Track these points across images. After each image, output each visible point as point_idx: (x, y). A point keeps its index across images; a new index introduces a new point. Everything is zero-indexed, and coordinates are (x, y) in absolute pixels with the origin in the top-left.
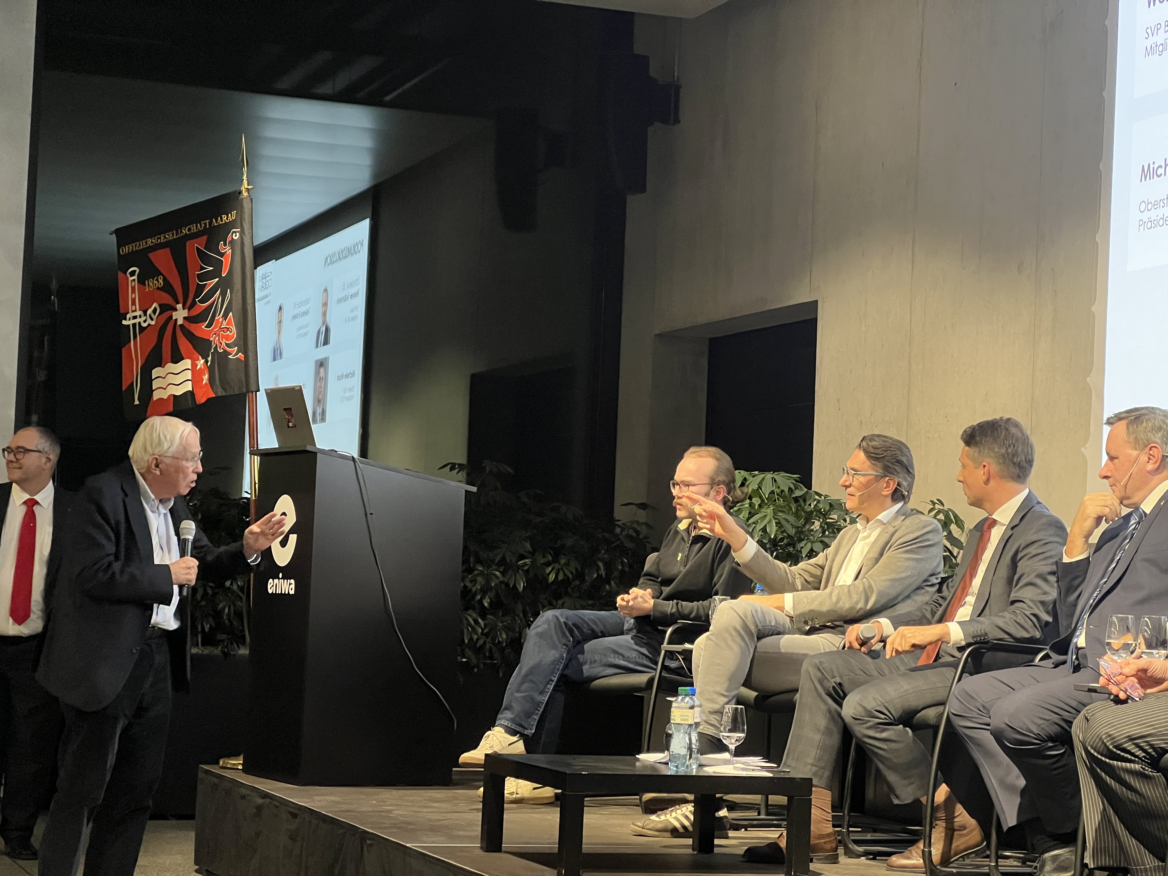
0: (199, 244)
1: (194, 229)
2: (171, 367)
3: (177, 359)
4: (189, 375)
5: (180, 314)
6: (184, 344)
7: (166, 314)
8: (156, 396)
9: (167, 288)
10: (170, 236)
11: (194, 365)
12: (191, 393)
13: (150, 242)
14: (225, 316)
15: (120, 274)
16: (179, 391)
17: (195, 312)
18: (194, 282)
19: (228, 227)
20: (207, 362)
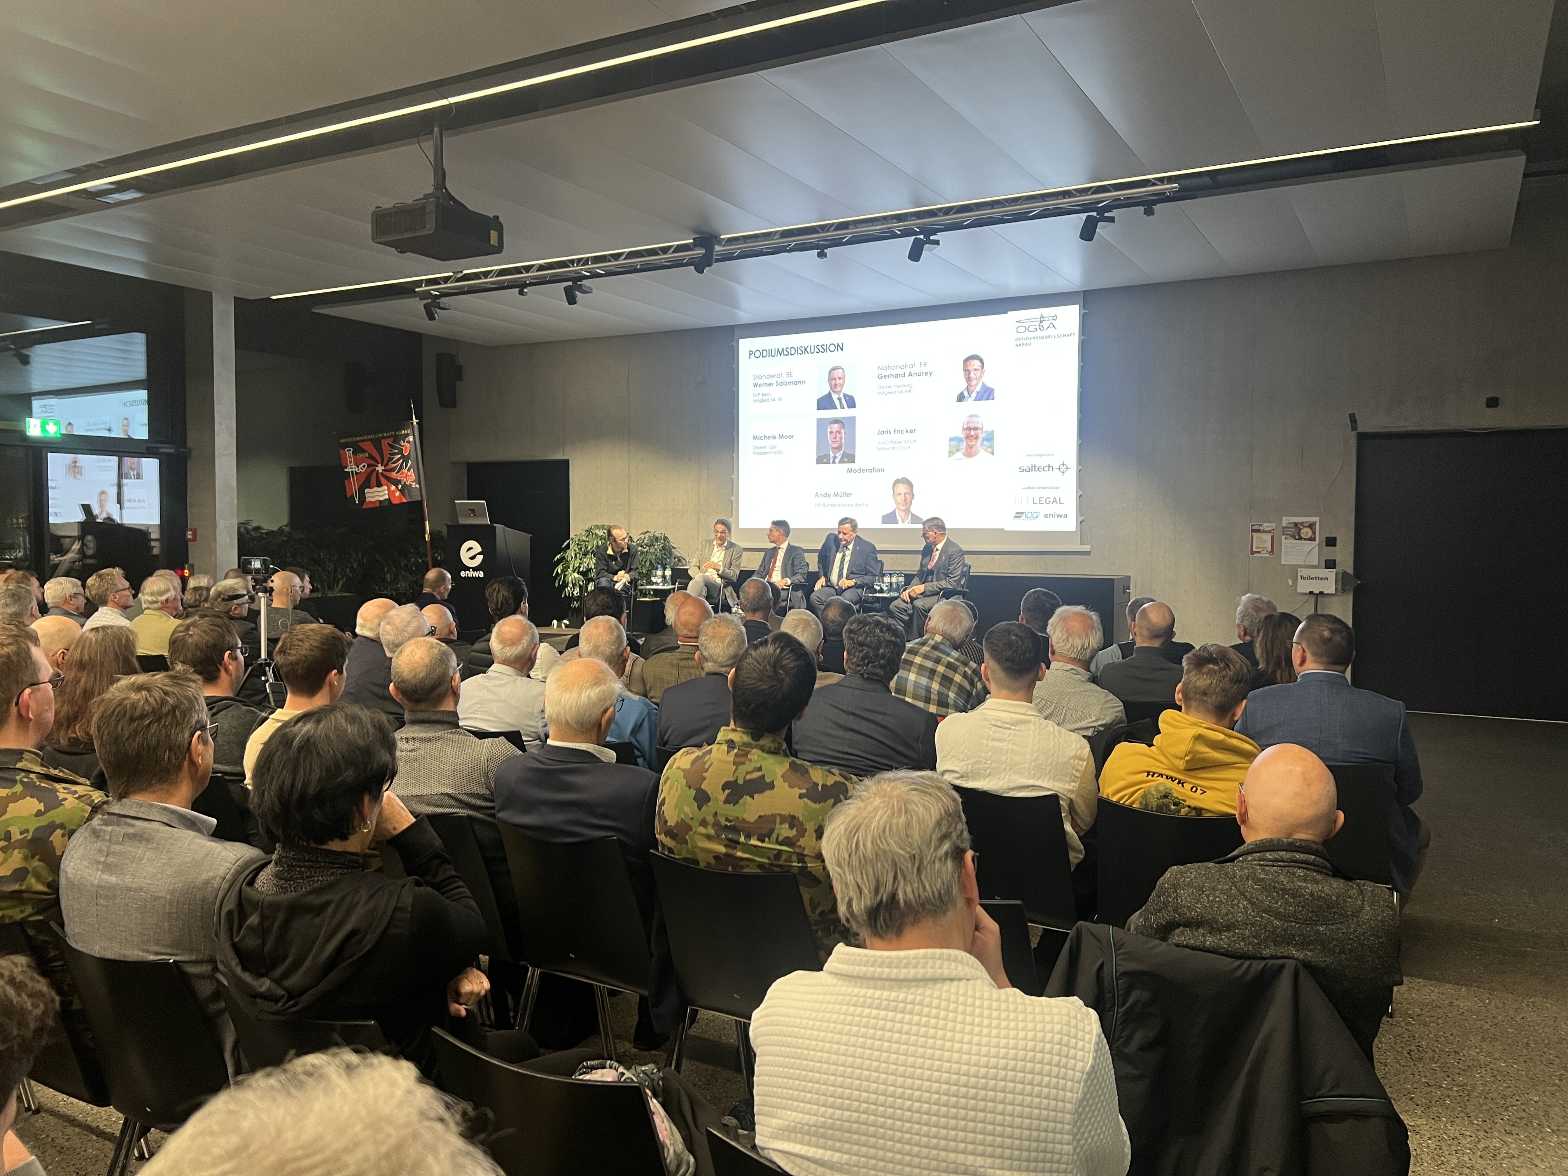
0: (390, 441)
1: (385, 434)
2: (376, 489)
3: (379, 485)
4: (386, 492)
5: (380, 468)
6: (383, 480)
7: (372, 468)
8: (367, 500)
9: (371, 457)
10: (370, 437)
11: (389, 490)
12: (389, 500)
13: (358, 439)
14: (409, 470)
15: (341, 451)
16: (382, 499)
17: (388, 468)
18: (386, 457)
19: (407, 435)
20: (397, 488)
